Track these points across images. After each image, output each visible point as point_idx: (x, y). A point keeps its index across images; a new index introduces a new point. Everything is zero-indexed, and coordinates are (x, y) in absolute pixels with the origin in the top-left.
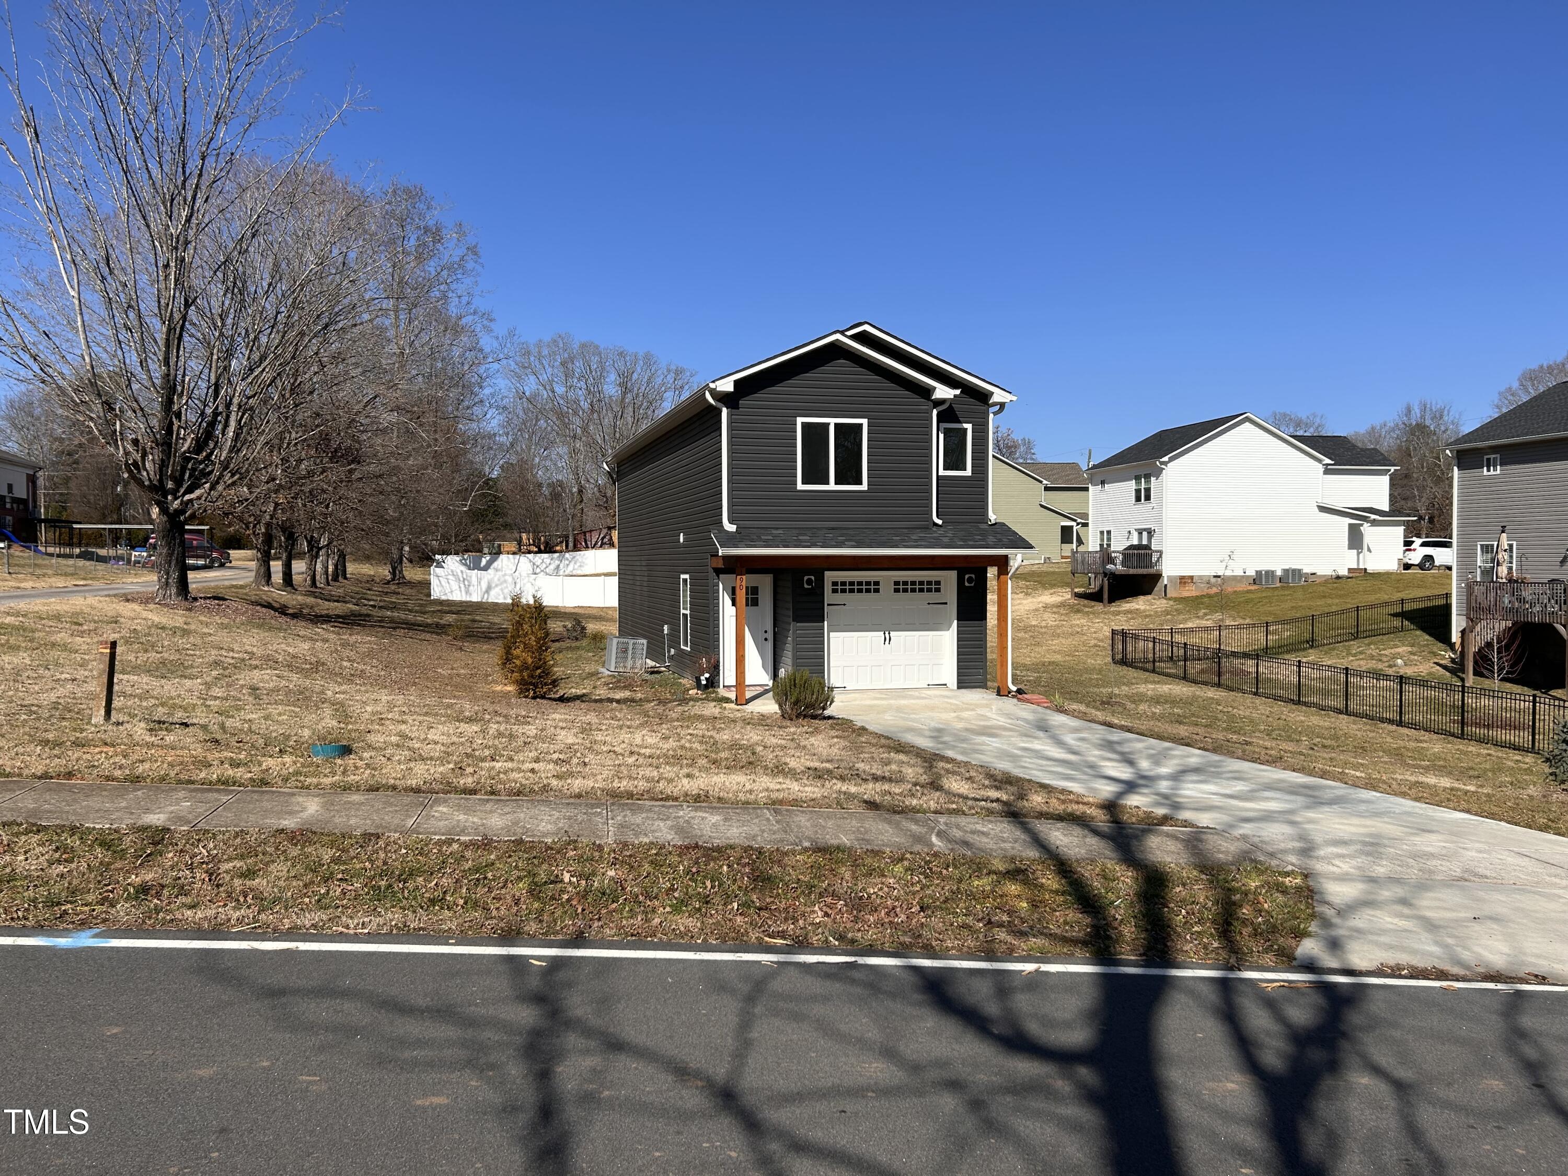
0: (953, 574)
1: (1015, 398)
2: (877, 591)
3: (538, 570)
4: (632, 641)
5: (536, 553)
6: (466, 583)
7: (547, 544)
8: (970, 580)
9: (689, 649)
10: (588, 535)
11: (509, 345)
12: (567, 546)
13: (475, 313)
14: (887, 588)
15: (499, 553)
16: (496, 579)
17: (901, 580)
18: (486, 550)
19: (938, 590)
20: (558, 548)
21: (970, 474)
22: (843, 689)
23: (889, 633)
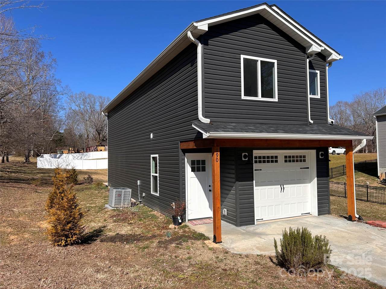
0: (314, 152)
1: (342, 58)
2: (276, 161)
3: (75, 158)
4: (123, 191)
5: (74, 153)
6: (51, 163)
7: (77, 150)
8: (322, 155)
9: (158, 195)
10: (90, 148)
11: (66, 90)
12: (84, 151)
13: (55, 80)
14: (281, 160)
15: (63, 153)
16: (61, 161)
17: (288, 155)
18: (58, 152)
19: (304, 161)
20: (81, 152)
21: (320, 98)
22: (261, 220)
23: (283, 186)
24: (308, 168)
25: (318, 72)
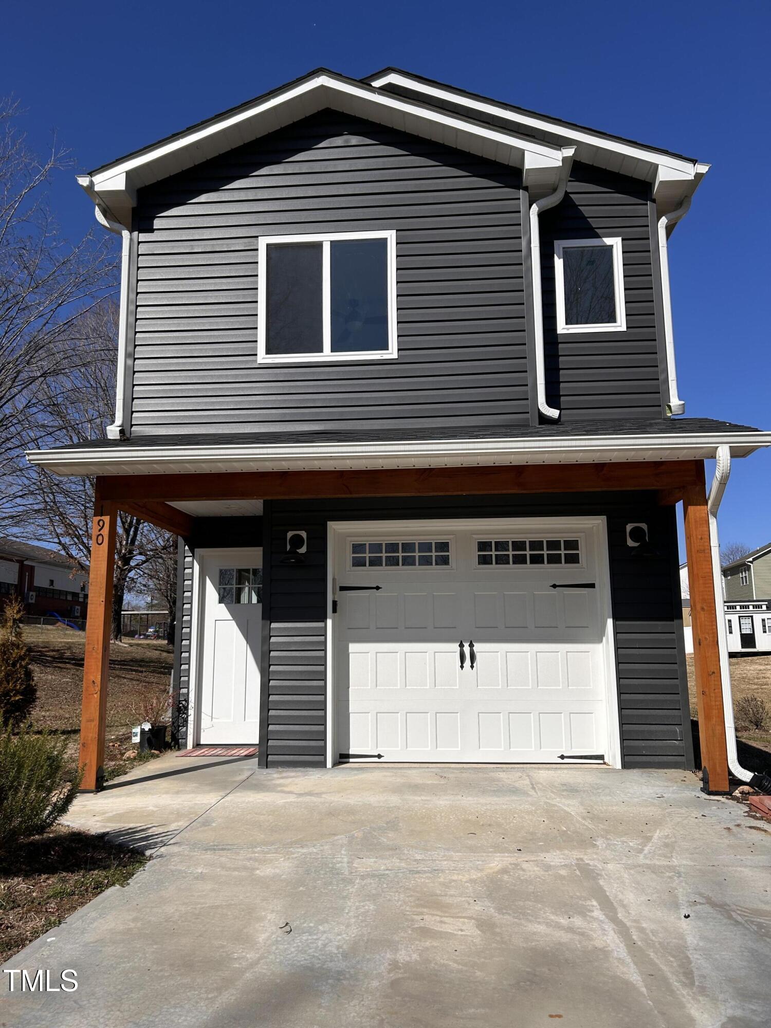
0: (601, 525)
8: (638, 535)
14: (463, 555)
17: (493, 538)
19: (573, 559)
21: (624, 328)
22: (376, 760)
23: (471, 646)
24: (592, 586)
25: (616, 243)
